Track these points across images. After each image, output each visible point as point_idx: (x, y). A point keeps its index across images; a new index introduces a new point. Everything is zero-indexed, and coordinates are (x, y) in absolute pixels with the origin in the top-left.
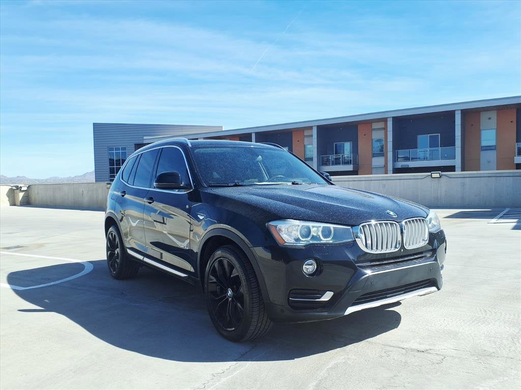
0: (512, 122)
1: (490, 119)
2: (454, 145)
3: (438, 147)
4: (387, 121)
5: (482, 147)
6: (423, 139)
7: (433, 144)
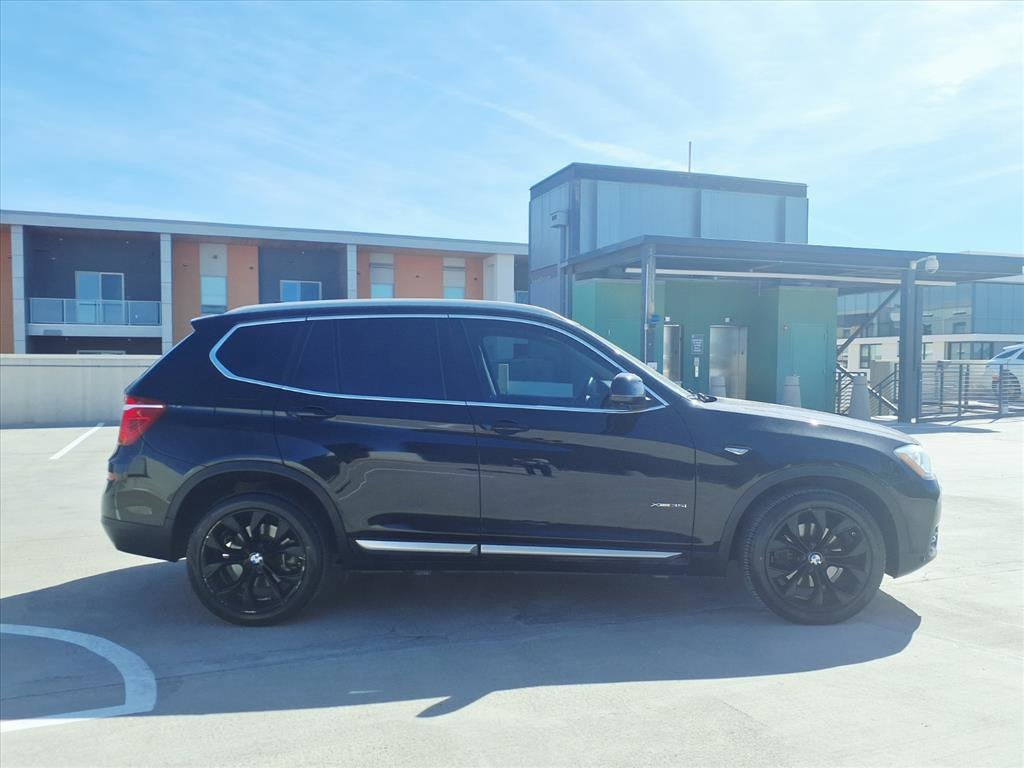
0: (251, 268)
1: (215, 257)
2: (158, 297)
3: (120, 299)
4: (10, 232)
5: (203, 306)
6: (88, 281)
7: (109, 292)
